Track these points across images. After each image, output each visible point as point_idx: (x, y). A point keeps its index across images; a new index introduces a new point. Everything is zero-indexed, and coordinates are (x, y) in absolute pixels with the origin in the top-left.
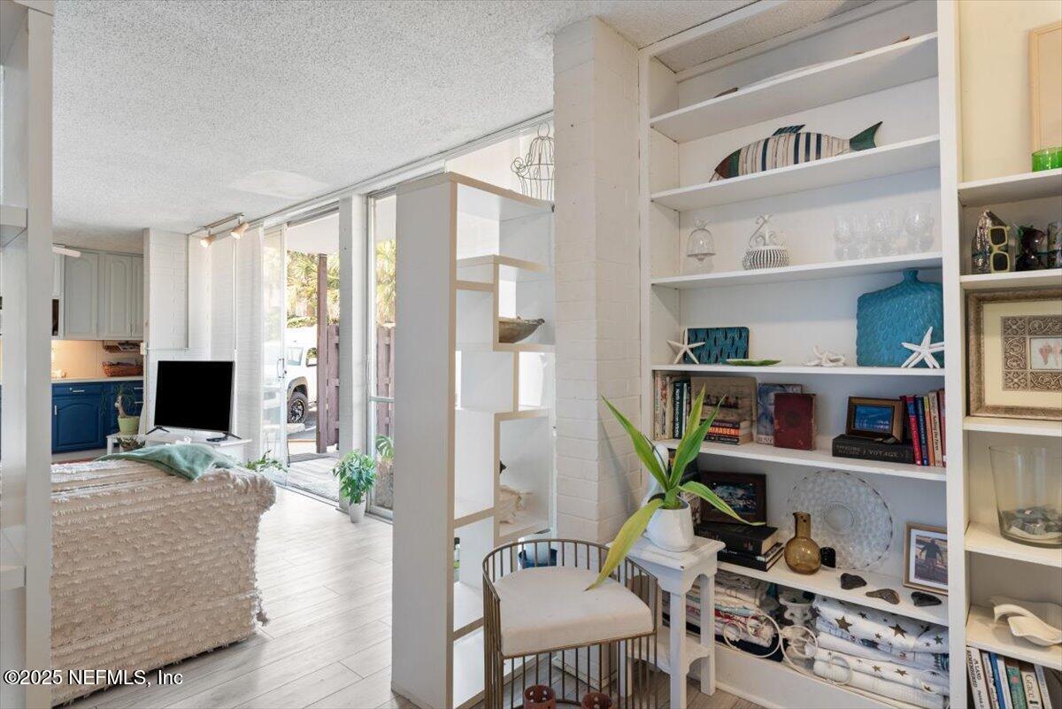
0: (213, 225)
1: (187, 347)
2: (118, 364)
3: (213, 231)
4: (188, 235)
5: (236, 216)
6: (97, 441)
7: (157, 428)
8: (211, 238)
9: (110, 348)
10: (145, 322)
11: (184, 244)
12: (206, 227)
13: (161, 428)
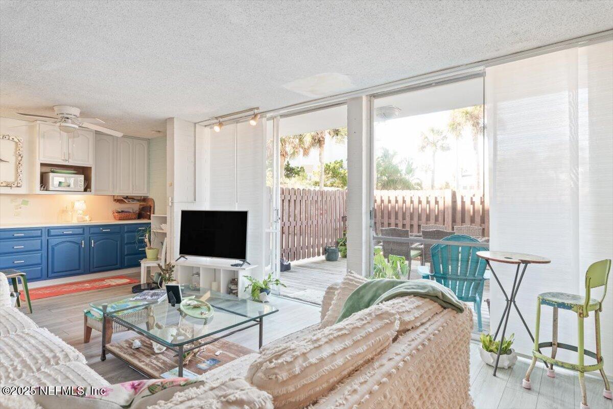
0: (222, 117)
1: (195, 200)
2: (122, 212)
3: (221, 120)
4: (195, 123)
5: (252, 109)
6: (117, 264)
7: (181, 256)
8: (221, 124)
9: (119, 201)
10: (168, 183)
11: (193, 129)
12: (216, 118)
13: (183, 257)
